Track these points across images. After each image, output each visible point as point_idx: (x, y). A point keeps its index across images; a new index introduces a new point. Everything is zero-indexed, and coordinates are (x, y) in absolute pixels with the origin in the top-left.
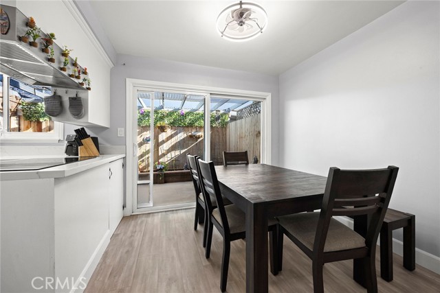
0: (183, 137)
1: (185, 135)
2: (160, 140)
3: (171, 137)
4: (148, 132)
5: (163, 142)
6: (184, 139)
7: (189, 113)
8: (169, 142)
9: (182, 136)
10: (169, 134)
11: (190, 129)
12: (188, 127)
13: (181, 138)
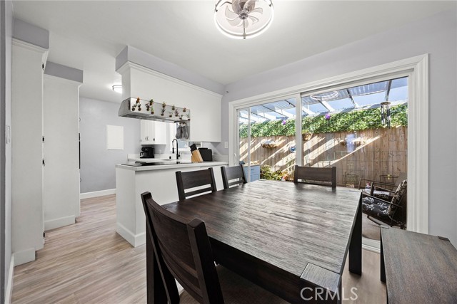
0: (333, 145)
1: (337, 143)
2: (305, 150)
3: (319, 145)
4: (294, 141)
5: (309, 151)
6: (334, 147)
7: (339, 116)
8: (316, 151)
9: (332, 143)
10: (316, 142)
11: (343, 134)
12: (339, 132)
13: (331, 147)
